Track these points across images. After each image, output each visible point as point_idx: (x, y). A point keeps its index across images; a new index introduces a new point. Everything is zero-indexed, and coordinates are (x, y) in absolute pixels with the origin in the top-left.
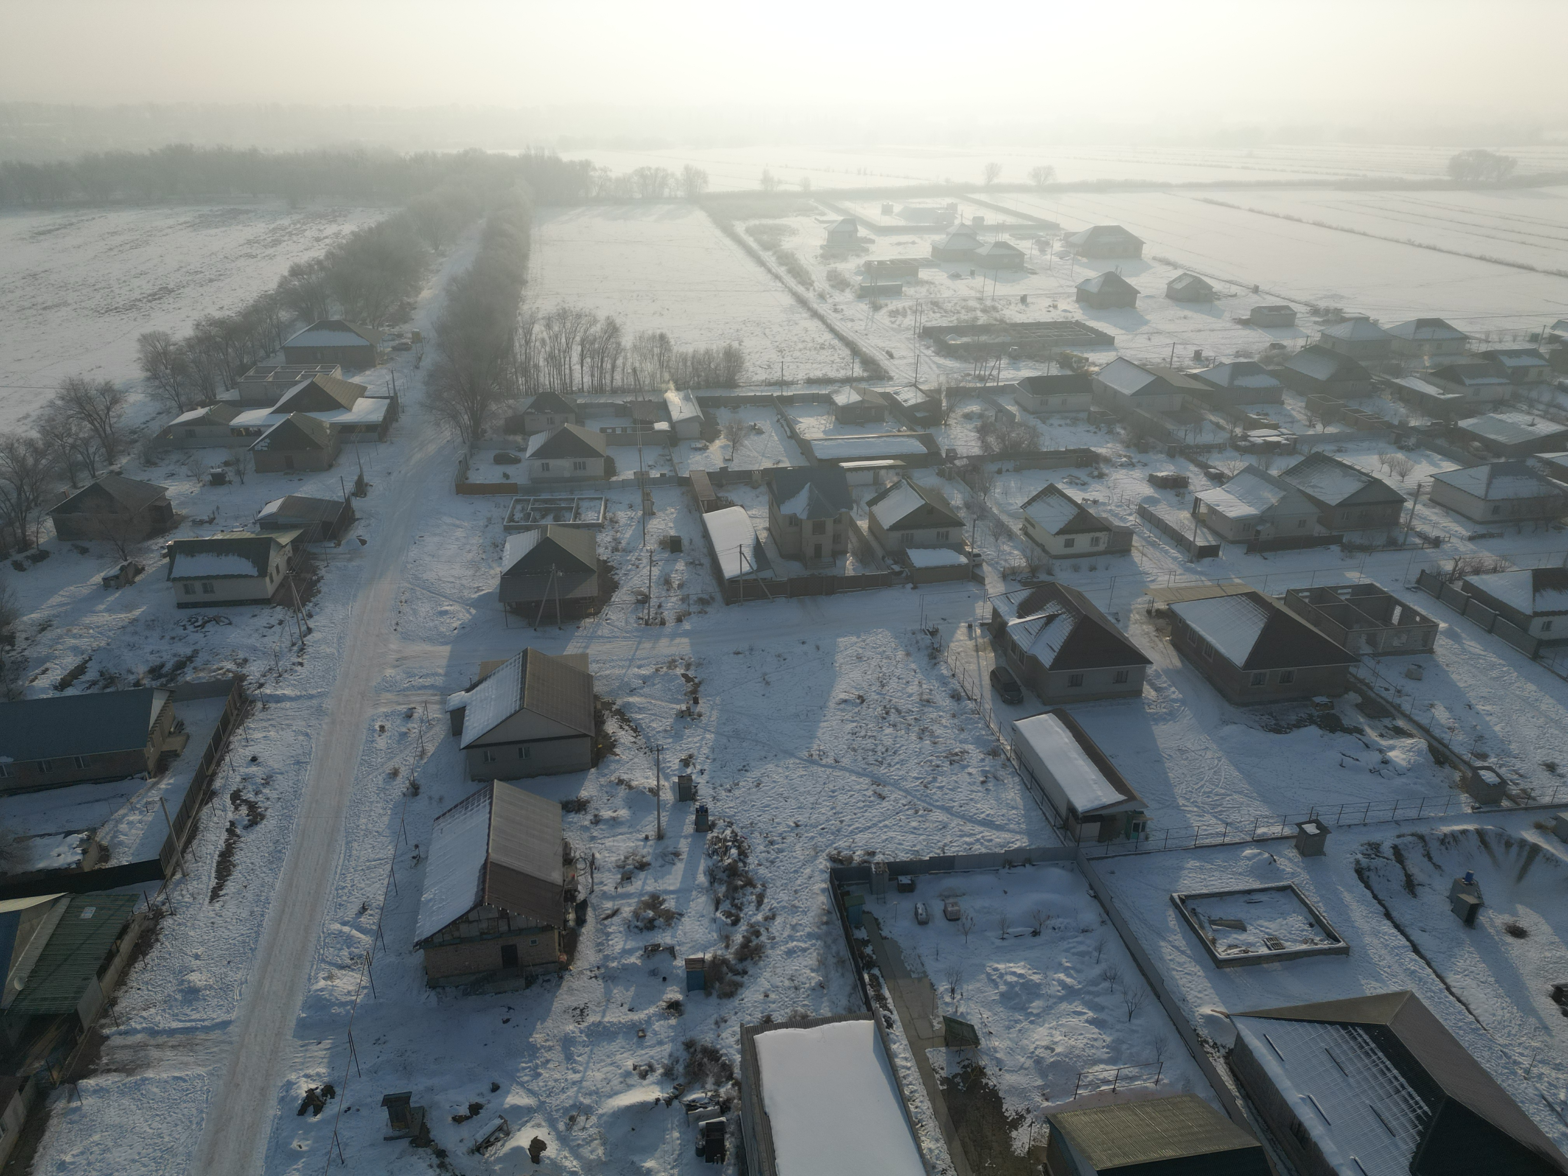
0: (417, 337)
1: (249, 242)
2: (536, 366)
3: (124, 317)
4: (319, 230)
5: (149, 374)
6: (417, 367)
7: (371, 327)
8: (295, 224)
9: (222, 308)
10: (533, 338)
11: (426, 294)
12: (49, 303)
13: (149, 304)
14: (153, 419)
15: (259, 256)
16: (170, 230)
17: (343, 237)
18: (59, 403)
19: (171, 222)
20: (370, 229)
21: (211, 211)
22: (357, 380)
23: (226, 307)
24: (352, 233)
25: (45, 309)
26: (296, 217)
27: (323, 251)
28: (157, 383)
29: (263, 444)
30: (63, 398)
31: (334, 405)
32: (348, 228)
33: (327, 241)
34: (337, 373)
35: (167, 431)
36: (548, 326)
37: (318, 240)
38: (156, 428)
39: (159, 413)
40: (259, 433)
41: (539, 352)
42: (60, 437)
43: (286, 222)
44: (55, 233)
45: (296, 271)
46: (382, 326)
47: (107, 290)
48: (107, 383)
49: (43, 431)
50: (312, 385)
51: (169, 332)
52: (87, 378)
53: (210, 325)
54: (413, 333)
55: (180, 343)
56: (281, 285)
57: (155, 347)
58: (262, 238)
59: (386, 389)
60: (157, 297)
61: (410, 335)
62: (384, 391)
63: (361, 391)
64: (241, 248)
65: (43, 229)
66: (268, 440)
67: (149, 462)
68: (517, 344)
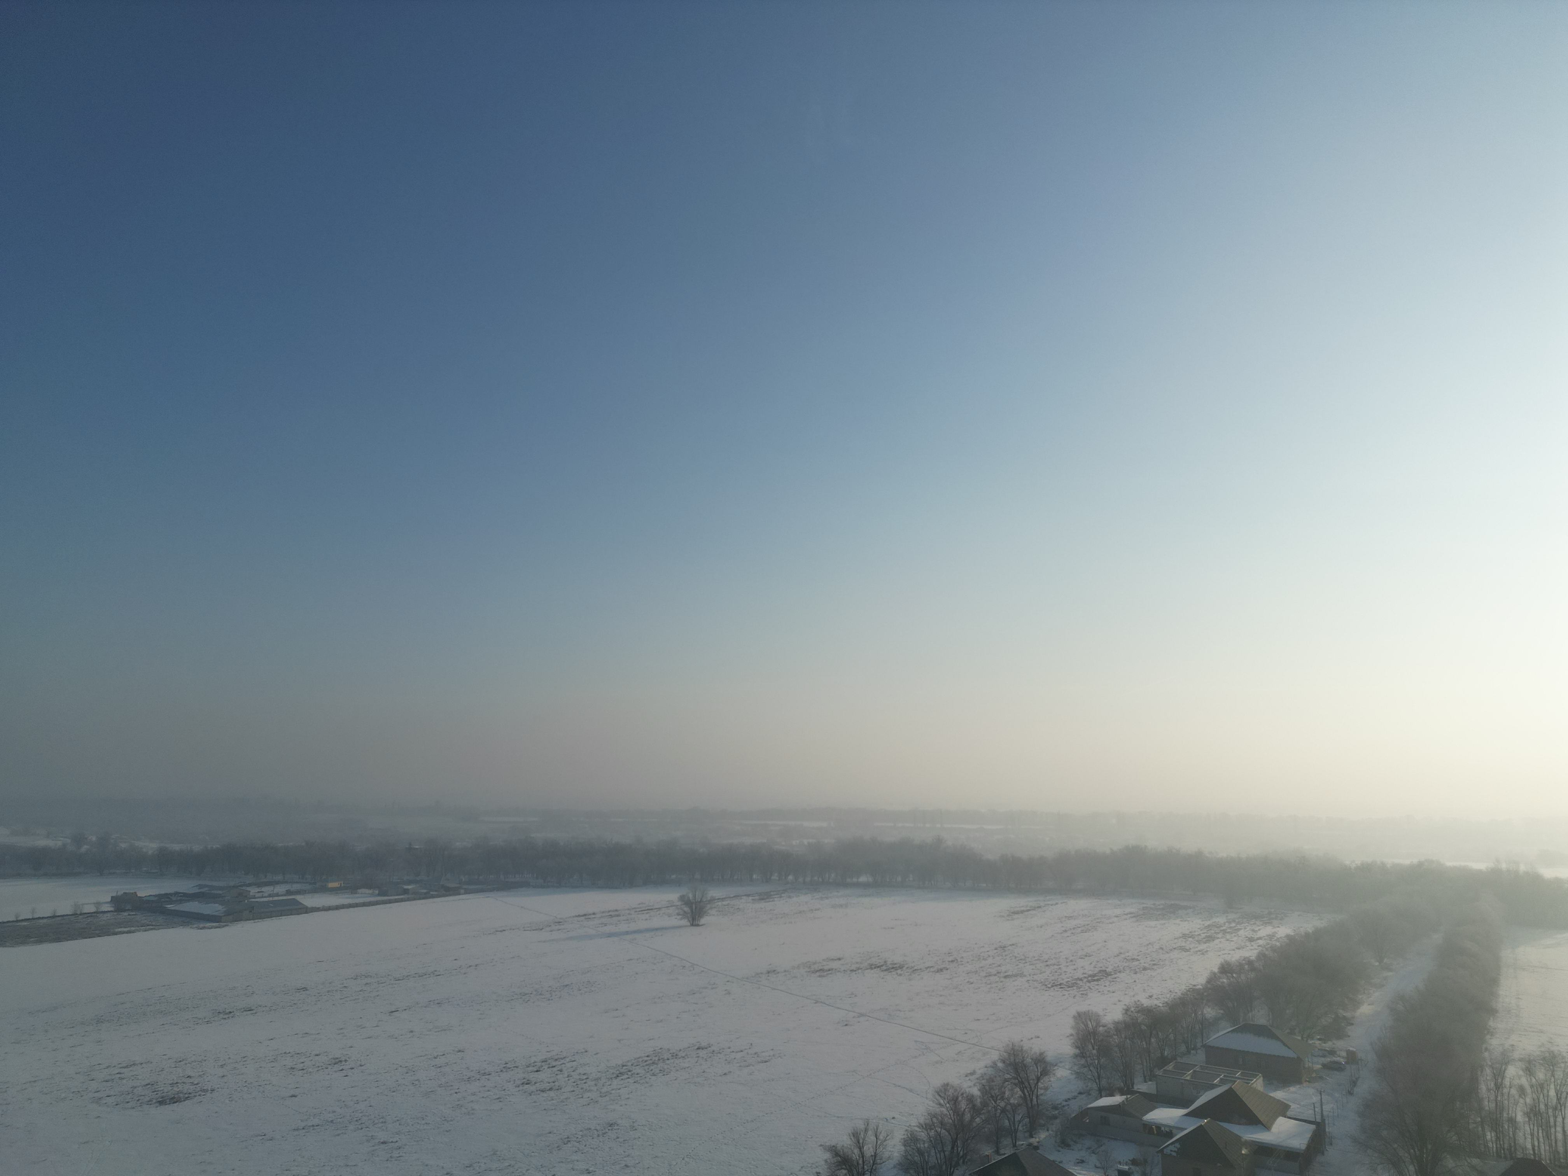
0: (1352, 1057)
1: (1184, 936)
2: (1512, 1121)
3: (1066, 993)
4: (1253, 930)
5: (1077, 1051)
6: (1350, 1093)
7: (1299, 1038)
8: (1230, 923)
9: (1151, 997)
10: (1507, 1082)
11: (1365, 1010)
12: (1010, 973)
13: (1088, 984)
14: (1075, 1098)
15: (1192, 950)
16: (1116, 919)
17: (1278, 940)
18: (1000, 1065)
19: (1118, 911)
20: (1307, 935)
21: (1154, 904)
22: (1279, 1095)
23: (1155, 996)
24: (1288, 936)
25: (1006, 977)
26: (1232, 916)
27: (1256, 952)
28: (1083, 1061)
29: (1172, 1147)
30: (1004, 1062)
31: (1253, 1120)
32: (1283, 931)
33: (1261, 942)
34: (1258, 1083)
35: (1085, 1112)
36: (1529, 1071)
37: (1251, 940)
38: (1075, 1107)
39: (1080, 1093)
40: (1169, 1134)
41: (1516, 1103)
42: (994, 1098)
43: (1221, 920)
44: (1026, 913)
45: (1226, 969)
46: (1312, 1039)
47: (1056, 967)
48: (1041, 1054)
49: (984, 1091)
50: (1230, 1091)
51: (1101, 1013)
52: (1026, 1045)
53: (1138, 1012)
54: (1348, 1052)
55: (1109, 1026)
56: (1209, 981)
57: (1086, 1026)
58: (1196, 933)
59: (1311, 1112)
60: (1096, 978)
61: (1344, 1054)
62: (1309, 1114)
63: (1283, 1109)
64: (1176, 941)
65: (1018, 909)
66: (1177, 1145)
67: (1064, 1144)
68: (1483, 1087)
